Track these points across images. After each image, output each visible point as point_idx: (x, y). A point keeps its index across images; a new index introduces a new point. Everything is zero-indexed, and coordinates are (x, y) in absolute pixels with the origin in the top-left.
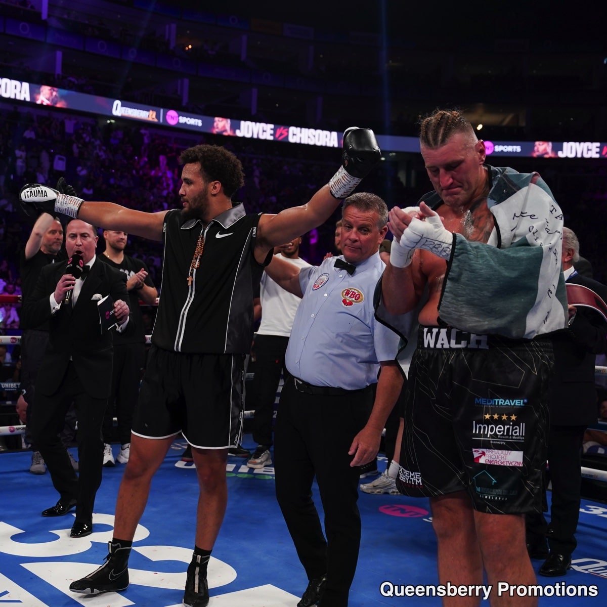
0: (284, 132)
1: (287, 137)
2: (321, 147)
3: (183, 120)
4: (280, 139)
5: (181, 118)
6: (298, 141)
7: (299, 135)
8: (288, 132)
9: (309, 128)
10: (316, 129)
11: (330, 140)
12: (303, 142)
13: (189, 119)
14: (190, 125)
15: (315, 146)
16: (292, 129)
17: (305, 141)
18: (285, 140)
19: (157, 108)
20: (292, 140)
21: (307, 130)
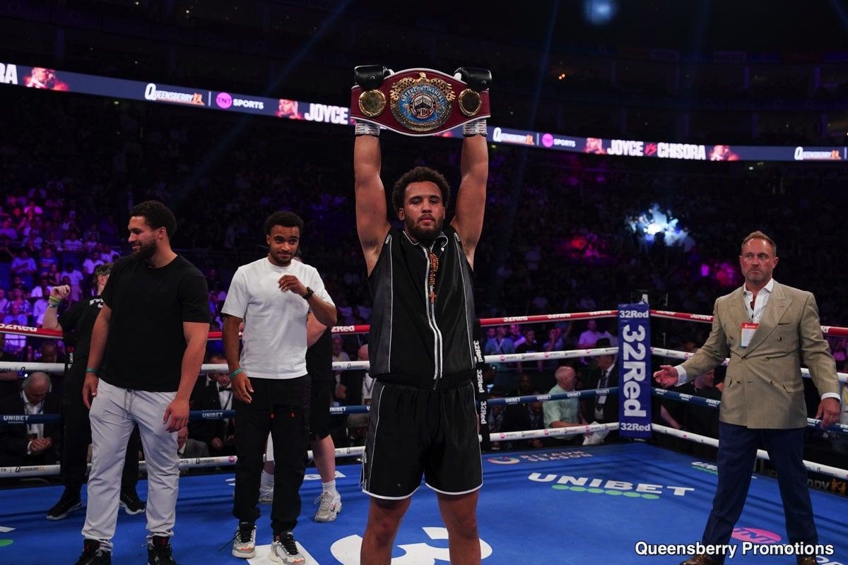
0: (653, 148)
1: (656, 152)
2: (690, 160)
3: (558, 142)
4: (650, 154)
5: (556, 140)
6: (667, 156)
7: (667, 150)
8: (657, 148)
9: (677, 143)
10: (684, 143)
11: (698, 153)
12: (671, 156)
13: (563, 140)
14: (565, 147)
15: (683, 159)
16: (661, 145)
17: (673, 156)
18: (654, 156)
19: (534, 133)
20: (661, 155)
21: (675, 145)
